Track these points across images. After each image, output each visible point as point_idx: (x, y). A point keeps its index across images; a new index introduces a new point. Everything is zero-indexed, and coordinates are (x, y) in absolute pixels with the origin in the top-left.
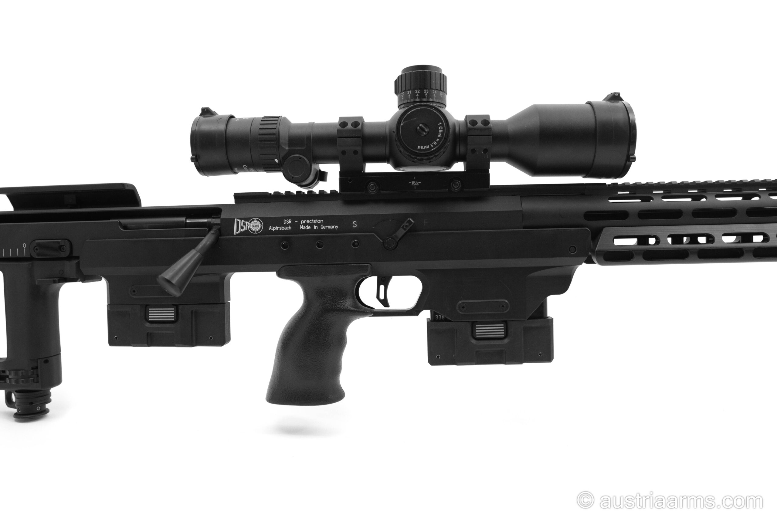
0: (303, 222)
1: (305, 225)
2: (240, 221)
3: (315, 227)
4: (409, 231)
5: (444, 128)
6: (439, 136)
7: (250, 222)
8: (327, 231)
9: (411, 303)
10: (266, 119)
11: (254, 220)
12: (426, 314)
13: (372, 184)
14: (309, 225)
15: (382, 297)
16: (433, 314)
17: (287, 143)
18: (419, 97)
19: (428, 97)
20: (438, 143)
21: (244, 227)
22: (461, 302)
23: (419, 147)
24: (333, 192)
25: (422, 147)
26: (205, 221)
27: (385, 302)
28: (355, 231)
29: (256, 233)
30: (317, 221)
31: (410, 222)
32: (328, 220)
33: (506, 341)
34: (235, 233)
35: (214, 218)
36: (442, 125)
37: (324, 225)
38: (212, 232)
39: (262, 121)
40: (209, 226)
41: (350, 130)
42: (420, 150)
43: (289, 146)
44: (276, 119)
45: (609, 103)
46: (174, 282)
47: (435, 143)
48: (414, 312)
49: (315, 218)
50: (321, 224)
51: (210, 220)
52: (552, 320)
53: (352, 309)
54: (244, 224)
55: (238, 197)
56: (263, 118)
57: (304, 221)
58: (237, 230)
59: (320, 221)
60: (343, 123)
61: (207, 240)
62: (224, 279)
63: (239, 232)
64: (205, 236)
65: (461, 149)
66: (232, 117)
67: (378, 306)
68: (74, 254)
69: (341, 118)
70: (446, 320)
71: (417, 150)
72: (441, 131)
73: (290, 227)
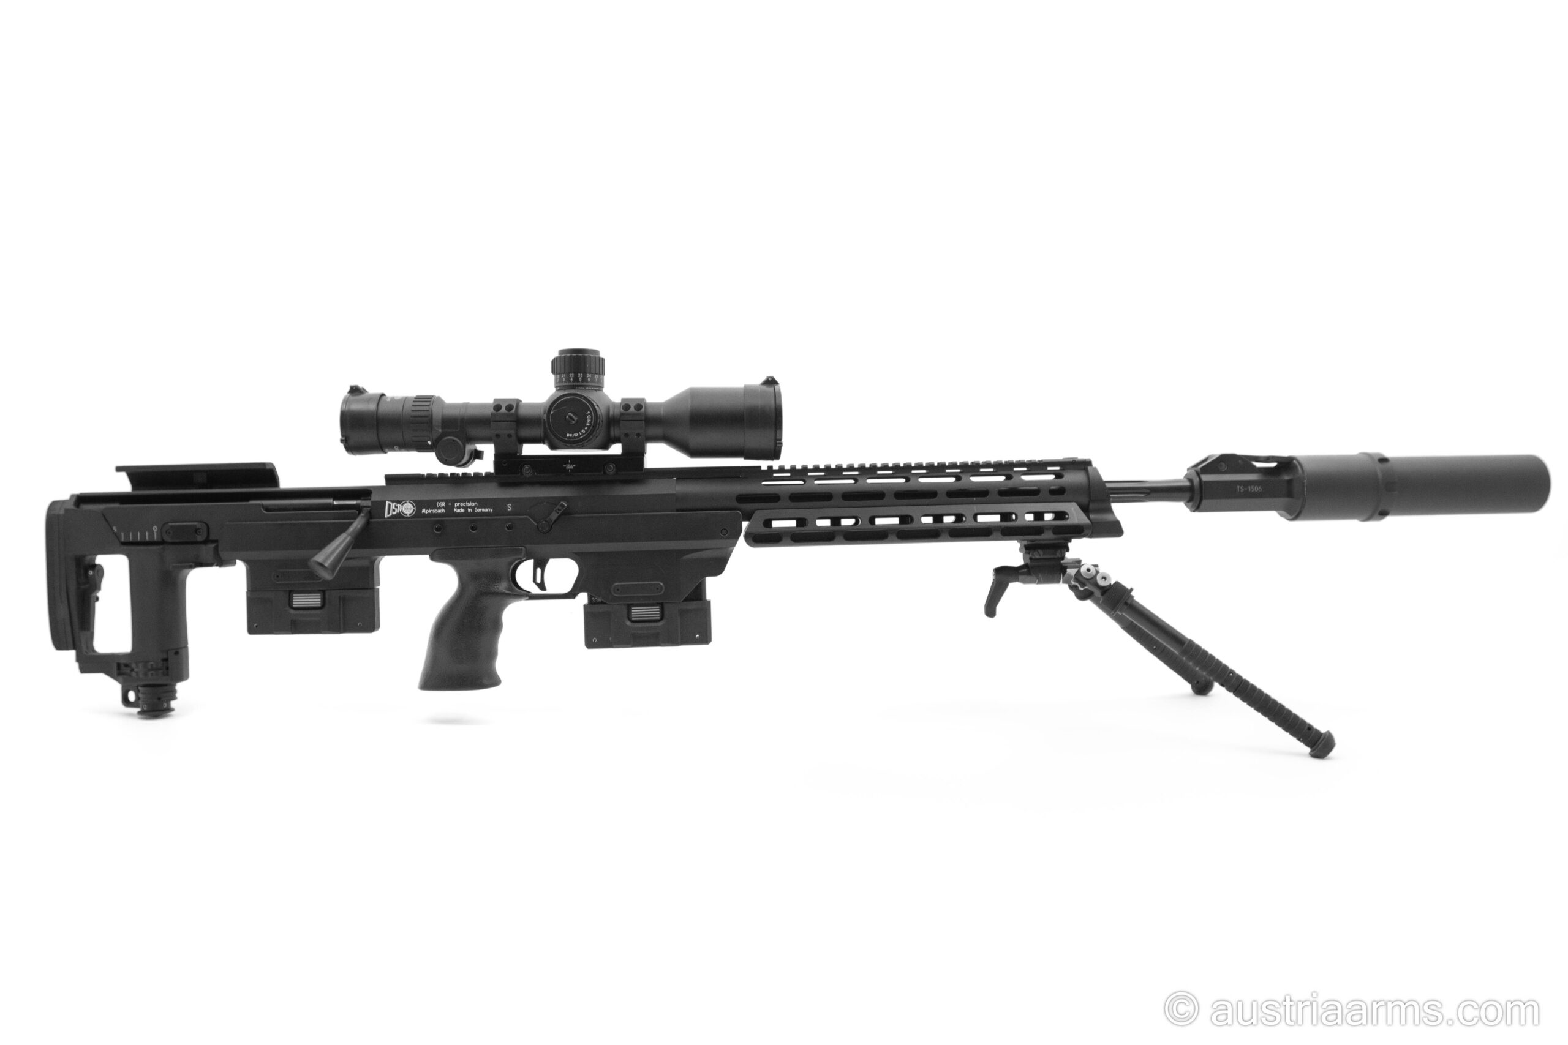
0: (457, 505)
1: (459, 507)
2: (391, 503)
3: (469, 510)
4: (563, 514)
5: (592, 417)
6: (588, 424)
7: (402, 505)
8: (482, 514)
9: (567, 588)
10: (419, 399)
11: (406, 502)
12: (583, 598)
13: (526, 467)
14: (463, 507)
15: (539, 580)
16: (590, 598)
17: (440, 425)
18: (574, 381)
19: (583, 381)
20: (586, 431)
21: (396, 509)
22: (616, 584)
23: (568, 435)
24: (488, 475)
25: (571, 435)
26: (354, 502)
27: (542, 586)
28: (510, 514)
29: (408, 516)
30: (471, 504)
31: (563, 506)
32: (482, 503)
33: (660, 624)
34: (386, 515)
35: (363, 500)
36: (591, 414)
37: (479, 507)
38: (362, 515)
39: (414, 401)
40: (359, 508)
41: (503, 414)
42: (569, 437)
43: (442, 428)
44: (428, 400)
45: (764, 388)
46: (326, 565)
47: (583, 431)
48: (571, 595)
49: (469, 501)
50: (474, 507)
51: (359, 502)
52: (709, 602)
53: (507, 592)
54: (396, 507)
55: (391, 479)
56: (415, 398)
58: (389, 513)
59: (475, 504)
60: (497, 407)
61: (357, 524)
62: (374, 563)
63: (390, 514)
64: (355, 519)
65: (615, 432)
66: (383, 395)
67: (536, 590)
68: (212, 538)
69: (495, 400)
70: (602, 603)
71: (566, 437)
72: (589, 420)
73: (443, 510)
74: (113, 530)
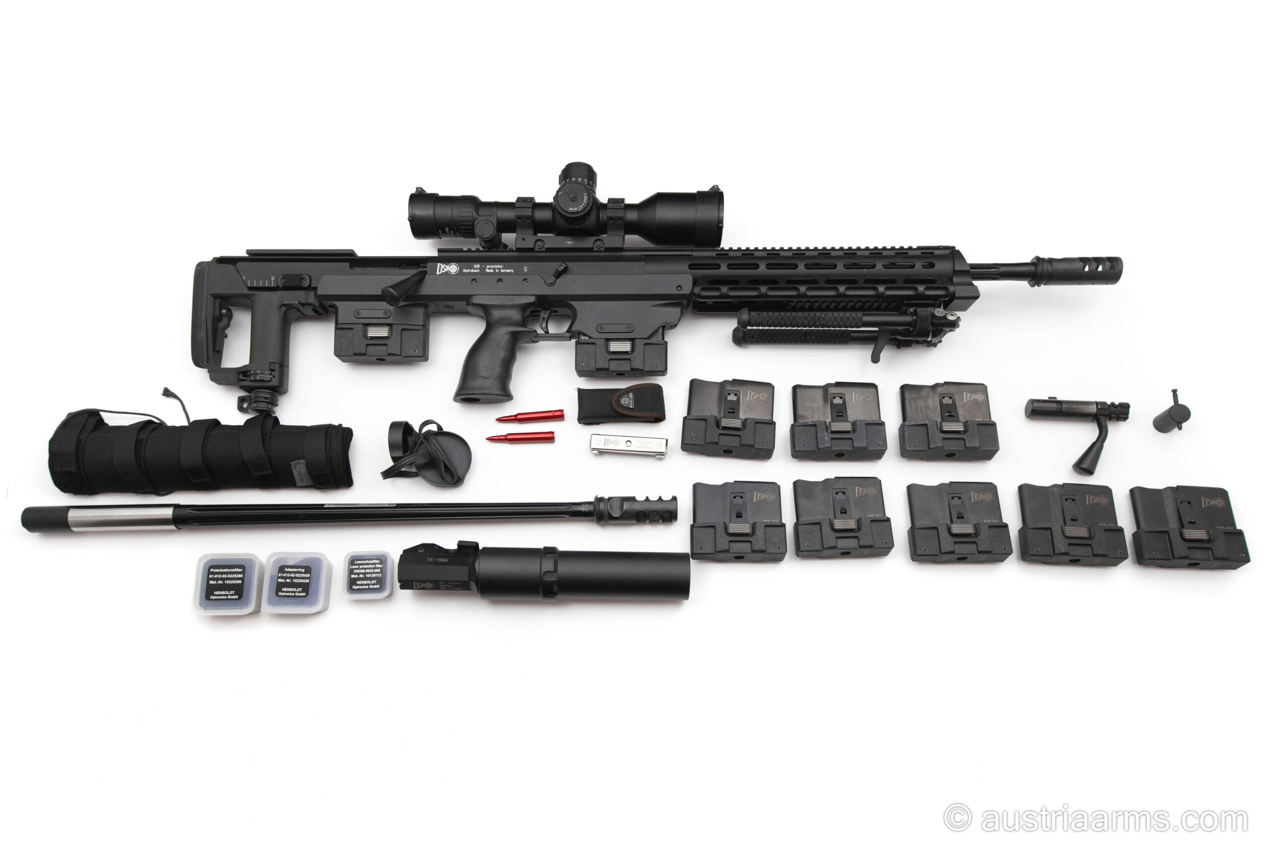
1: (489, 269)
2: (441, 265)
3: (497, 271)
4: (564, 273)
5: (588, 197)
6: (584, 202)
7: (449, 266)
8: (506, 273)
11: (452, 265)
13: (539, 243)
14: (493, 269)
15: (544, 326)
18: (575, 183)
19: (581, 183)
20: (583, 206)
23: (570, 209)
25: (572, 209)
27: (546, 330)
28: (526, 273)
29: (453, 274)
30: (499, 266)
31: (564, 266)
32: (507, 266)
33: (631, 355)
34: (438, 273)
36: (587, 195)
37: (504, 269)
40: (418, 268)
42: (571, 211)
47: (581, 207)
49: (497, 265)
50: (501, 268)
54: (445, 267)
55: (441, 252)
57: (489, 267)
58: (440, 271)
59: (501, 267)
63: (440, 273)
68: (312, 286)
70: (590, 338)
71: (568, 211)
72: (586, 200)
73: (478, 270)
74: (243, 279)
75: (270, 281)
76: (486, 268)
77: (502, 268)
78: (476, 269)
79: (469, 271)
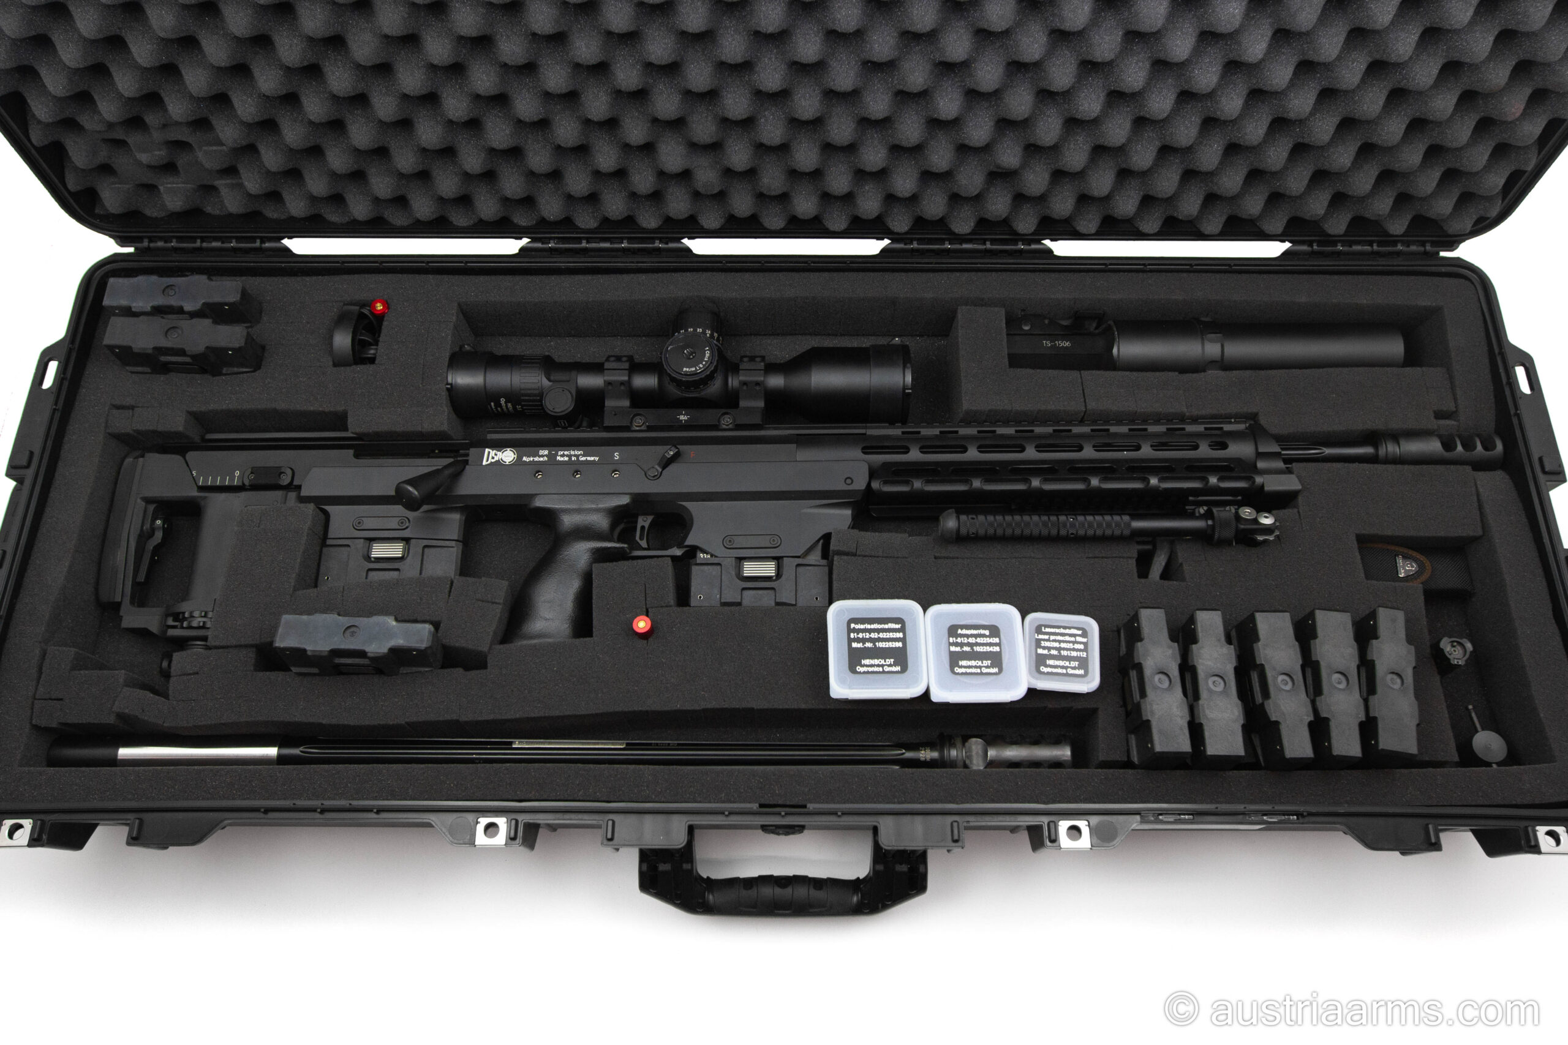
0: (560, 453)
1: (563, 456)
2: (491, 451)
3: (573, 459)
4: (675, 461)
5: (711, 352)
6: (705, 359)
7: (502, 453)
8: (587, 462)
11: (506, 449)
13: (637, 418)
14: (567, 456)
16: (698, 552)
20: (704, 366)
22: (728, 535)
23: (685, 369)
25: (688, 369)
28: (617, 460)
29: (508, 464)
30: (576, 453)
31: (674, 450)
32: (588, 451)
33: (775, 581)
34: (484, 463)
36: (708, 350)
37: (584, 456)
41: (617, 364)
42: (686, 374)
43: (552, 381)
47: (701, 366)
49: (574, 449)
50: (579, 455)
54: (496, 455)
57: (562, 453)
58: (487, 460)
59: (579, 453)
63: (489, 462)
65: (733, 382)
68: (296, 483)
70: (712, 557)
71: (682, 371)
72: (706, 355)
73: (546, 459)
74: (192, 475)
75: (232, 478)
76: (557, 455)
77: (581, 455)
78: (542, 456)
79: (532, 459)
